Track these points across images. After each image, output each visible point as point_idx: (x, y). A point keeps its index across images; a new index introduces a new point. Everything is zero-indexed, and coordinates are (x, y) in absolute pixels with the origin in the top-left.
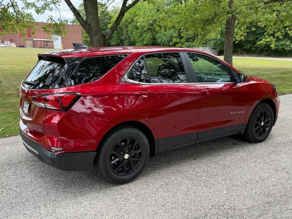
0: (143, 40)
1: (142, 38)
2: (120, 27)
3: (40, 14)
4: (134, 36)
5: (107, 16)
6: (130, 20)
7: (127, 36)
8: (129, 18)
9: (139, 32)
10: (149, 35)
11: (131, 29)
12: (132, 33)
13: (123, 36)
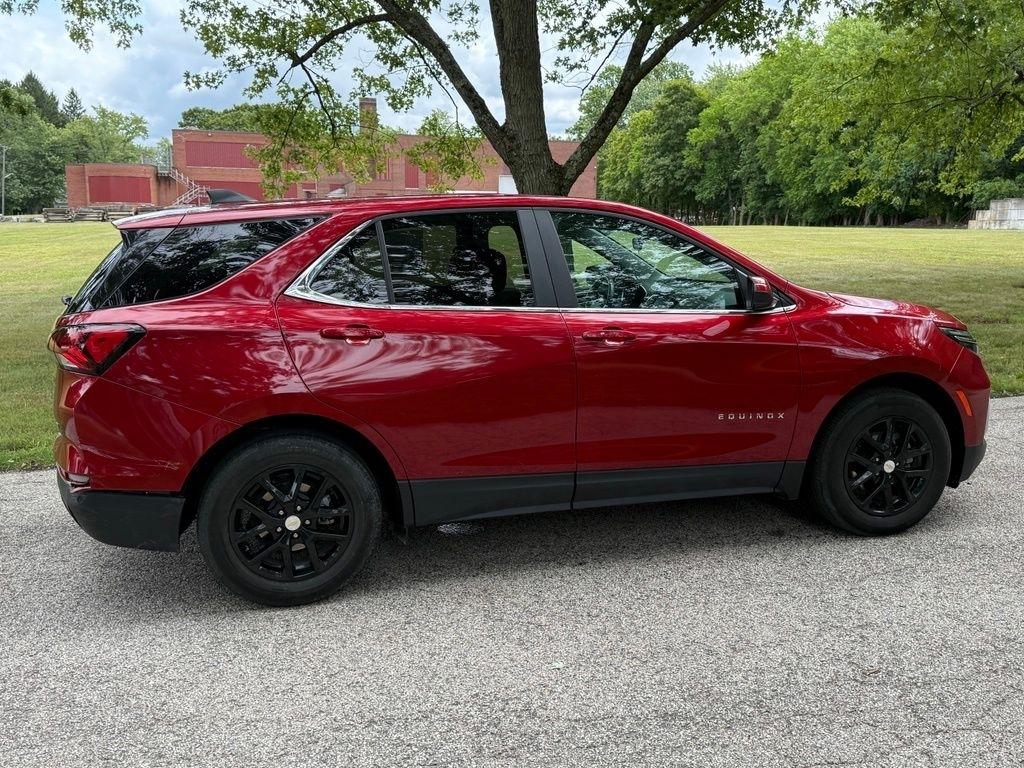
0: (813, 176)
1: (812, 169)
2: (732, 135)
3: (403, 109)
4: (777, 163)
5: (689, 100)
6: (765, 112)
7: (755, 166)
8: (764, 103)
9: (800, 148)
10: (837, 158)
11: (768, 139)
12: (771, 153)
13: (739, 169)
